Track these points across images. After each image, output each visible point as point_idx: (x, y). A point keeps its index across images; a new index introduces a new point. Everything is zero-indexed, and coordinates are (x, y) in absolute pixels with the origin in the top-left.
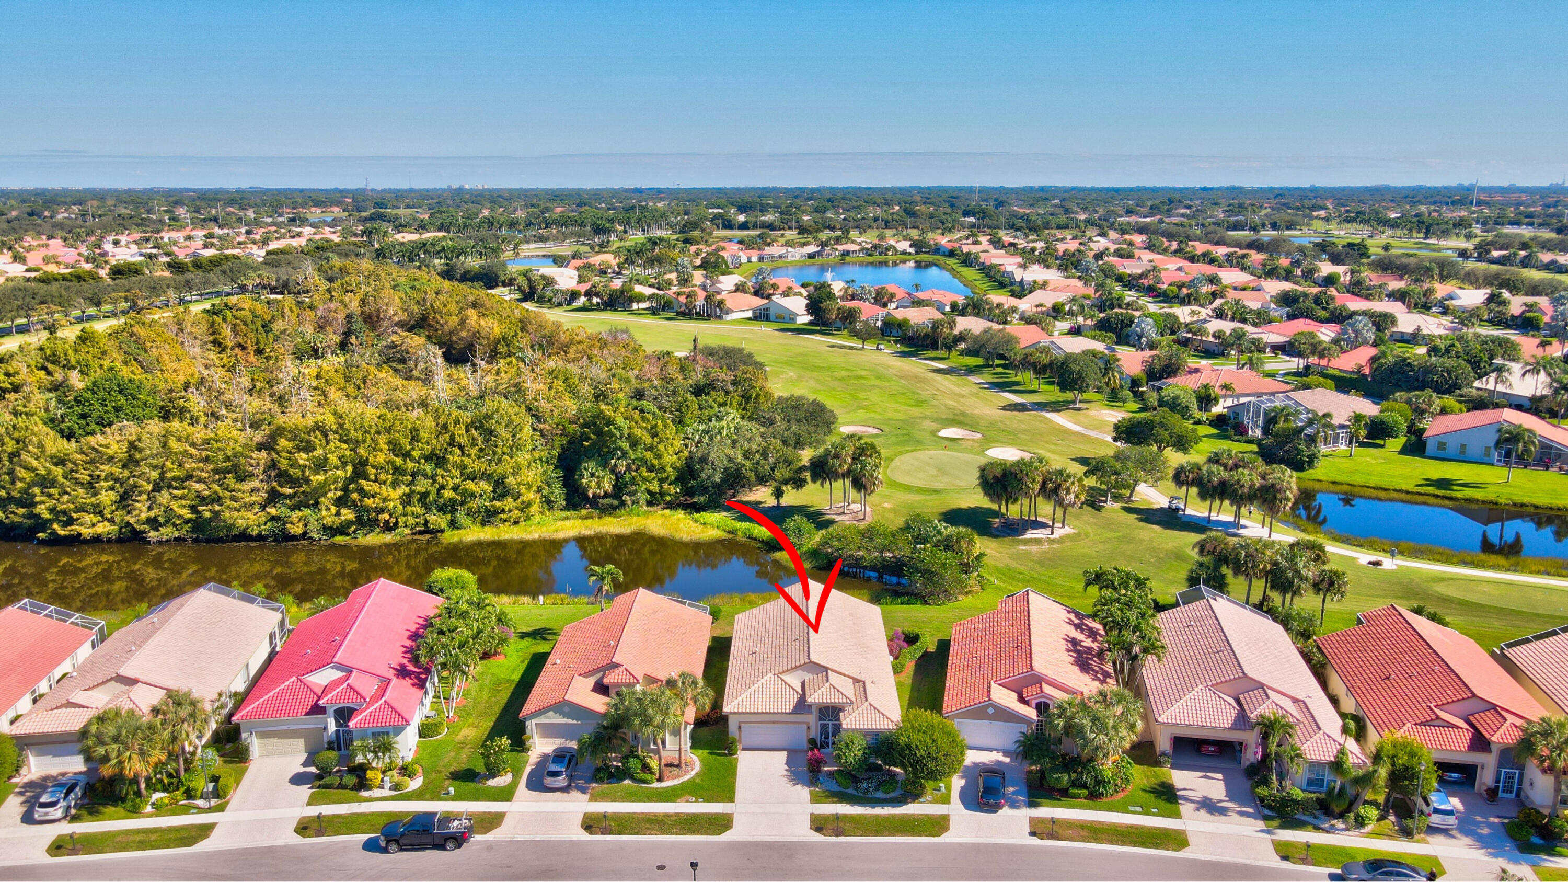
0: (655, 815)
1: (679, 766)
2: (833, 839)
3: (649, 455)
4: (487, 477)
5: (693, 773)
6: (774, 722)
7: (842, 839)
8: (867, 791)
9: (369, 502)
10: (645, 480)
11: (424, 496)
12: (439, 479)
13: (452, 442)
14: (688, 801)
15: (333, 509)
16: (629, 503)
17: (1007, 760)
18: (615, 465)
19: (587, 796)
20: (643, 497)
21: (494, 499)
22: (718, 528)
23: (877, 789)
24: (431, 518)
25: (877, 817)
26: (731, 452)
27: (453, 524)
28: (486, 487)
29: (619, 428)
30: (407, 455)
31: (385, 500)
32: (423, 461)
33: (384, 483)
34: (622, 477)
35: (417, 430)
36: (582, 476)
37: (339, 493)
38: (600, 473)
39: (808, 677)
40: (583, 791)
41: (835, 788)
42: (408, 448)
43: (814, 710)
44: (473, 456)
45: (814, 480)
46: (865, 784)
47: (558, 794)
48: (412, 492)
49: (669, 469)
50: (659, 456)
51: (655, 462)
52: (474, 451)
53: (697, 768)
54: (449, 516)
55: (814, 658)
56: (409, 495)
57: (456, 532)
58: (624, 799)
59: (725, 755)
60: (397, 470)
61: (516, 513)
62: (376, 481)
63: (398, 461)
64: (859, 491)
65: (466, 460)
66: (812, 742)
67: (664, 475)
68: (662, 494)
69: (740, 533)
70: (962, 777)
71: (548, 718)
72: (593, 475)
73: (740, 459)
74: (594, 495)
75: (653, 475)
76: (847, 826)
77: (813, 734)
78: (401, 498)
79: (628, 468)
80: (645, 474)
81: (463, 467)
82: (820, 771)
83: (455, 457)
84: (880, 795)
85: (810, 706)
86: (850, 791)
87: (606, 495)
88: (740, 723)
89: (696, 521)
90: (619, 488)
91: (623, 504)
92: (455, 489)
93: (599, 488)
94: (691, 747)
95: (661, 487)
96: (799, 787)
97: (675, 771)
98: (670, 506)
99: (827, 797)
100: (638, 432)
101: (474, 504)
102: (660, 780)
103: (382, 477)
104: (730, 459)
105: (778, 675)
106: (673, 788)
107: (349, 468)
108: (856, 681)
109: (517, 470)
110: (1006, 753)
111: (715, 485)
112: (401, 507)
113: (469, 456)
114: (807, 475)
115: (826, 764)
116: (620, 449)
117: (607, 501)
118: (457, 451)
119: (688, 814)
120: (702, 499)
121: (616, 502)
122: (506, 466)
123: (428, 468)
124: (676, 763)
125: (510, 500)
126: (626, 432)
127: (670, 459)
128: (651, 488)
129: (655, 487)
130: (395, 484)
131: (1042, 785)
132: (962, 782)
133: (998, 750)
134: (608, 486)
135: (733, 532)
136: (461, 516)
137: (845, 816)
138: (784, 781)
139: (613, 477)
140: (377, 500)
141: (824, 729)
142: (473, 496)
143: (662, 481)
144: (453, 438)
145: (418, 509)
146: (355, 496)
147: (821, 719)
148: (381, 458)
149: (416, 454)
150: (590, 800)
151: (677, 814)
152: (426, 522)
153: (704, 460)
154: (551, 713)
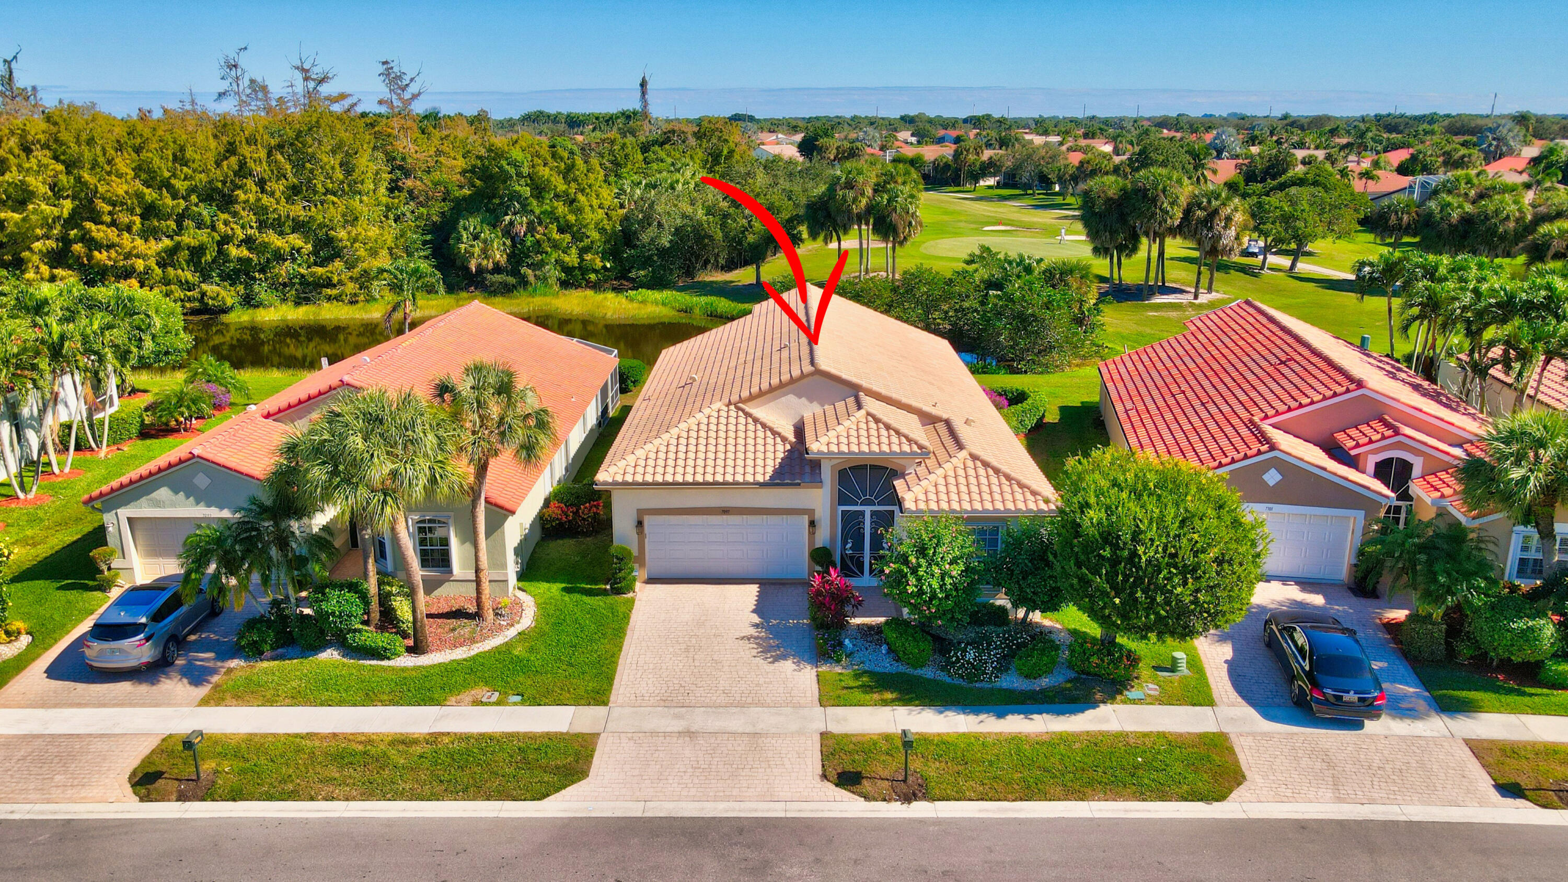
0: (369, 740)
1: (477, 615)
2: (895, 810)
3: (561, 209)
4: (299, 226)
5: (512, 632)
6: (725, 511)
7: (921, 809)
8: (975, 672)
9: (101, 257)
10: (556, 246)
11: (197, 252)
12: (221, 227)
13: (243, 171)
14: (478, 703)
15: (45, 269)
16: (531, 279)
17: (1317, 600)
18: (511, 223)
19: (203, 691)
20: (554, 273)
21: (316, 264)
22: (664, 304)
23: (1003, 667)
24: (210, 288)
25: (1016, 740)
26: (689, 210)
27: (249, 301)
28: (299, 243)
29: (514, 164)
30: (166, 185)
31: (128, 256)
32: (194, 198)
33: (129, 229)
34: (523, 242)
35: (182, 149)
36: (459, 240)
37: (51, 244)
38: (486, 234)
39: (809, 410)
40: (196, 677)
41: (887, 665)
42: (167, 174)
43: (827, 473)
44: (278, 194)
45: (814, 235)
46: (971, 655)
47: (125, 687)
48: (177, 248)
49: (595, 235)
50: (579, 211)
51: (572, 218)
52: (279, 187)
53: (527, 621)
54: (241, 288)
55: (824, 364)
56: (173, 251)
57: (250, 311)
58: (298, 698)
59: (604, 593)
60: (150, 211)
61: (351, 287)
62: (113, 224)
63: (150, 195)
64: (885, 239)
65: (266, 200)
66: (821, 557)
67: (587, 242)
68: (584, 269)
69: (697, 311)
70: (1222, 639)
71: (158, 504)
72: (476, 237)
73: (700, 213)
74: (479, 266)
75: (568, 237)
76: (932, 770)
77: (823, 537)
78: (158, 254)
79: (531, 228)
80: (556, 236)
81: (259, 210)
82: (841, 624)
83: (248, 193)
84: (1011, 681)
85: (816, 465)
86: (928, 673)
87: (497, 269)
88: (641, 513)
89: (632, 300)
90: (517, 257)
91: (524, 282)
92: (248, 242)
93: (487, 258)
94: (521, 577)
95: (582, 260)
96: (788, 665)
97: (466, 627)
98: (596, 287)
99: (866, 689)
100: (545, 172)
101: (284, 270)
102: (416, 649)
103: (124, 218)
104: (684, 216)
105: (738, 405)
106: (447, 670)
107: (68, 206)
108: (928, 419)
109: (352, 219)
110: (1306, 584)
111: (663, 253)
112: (158, 271)
113: (272, 194)
114: (804, 230)
115: (859, 607)
116: (517, 196)
117: (498, 278)
118: (250, 183)
119: (465, 738)
120: (642, 273)
121: (511, 280)
122: (334, 212)
123: (205, 211)
124: (472, 609)
125: (338, 264)
126: (525, 170)
127: (594, 216)
128: (567, 259)
129: (572, 259)
130: (148, 234)
131: (1451, 653)
132: (1226, 651)
133: (1284, 579)
134: (499, 256)
135: (687, 311)
136: (261, 291)
137: (925, 739)
138: (748, 651)
139: (508, 242)
140: (113, 254)
141: (851, 525)
142: (279, 257)
143: (583, 251)
144: (242, 164)
145: (189, 275)
146: (78, 248)
147: (842, 499)
148: (120, 189)
149: (180, 185)
150: (205, 702)
151: (434, 738)
152: (203, 294)
153: (647, 221)
154: (163, 493)
